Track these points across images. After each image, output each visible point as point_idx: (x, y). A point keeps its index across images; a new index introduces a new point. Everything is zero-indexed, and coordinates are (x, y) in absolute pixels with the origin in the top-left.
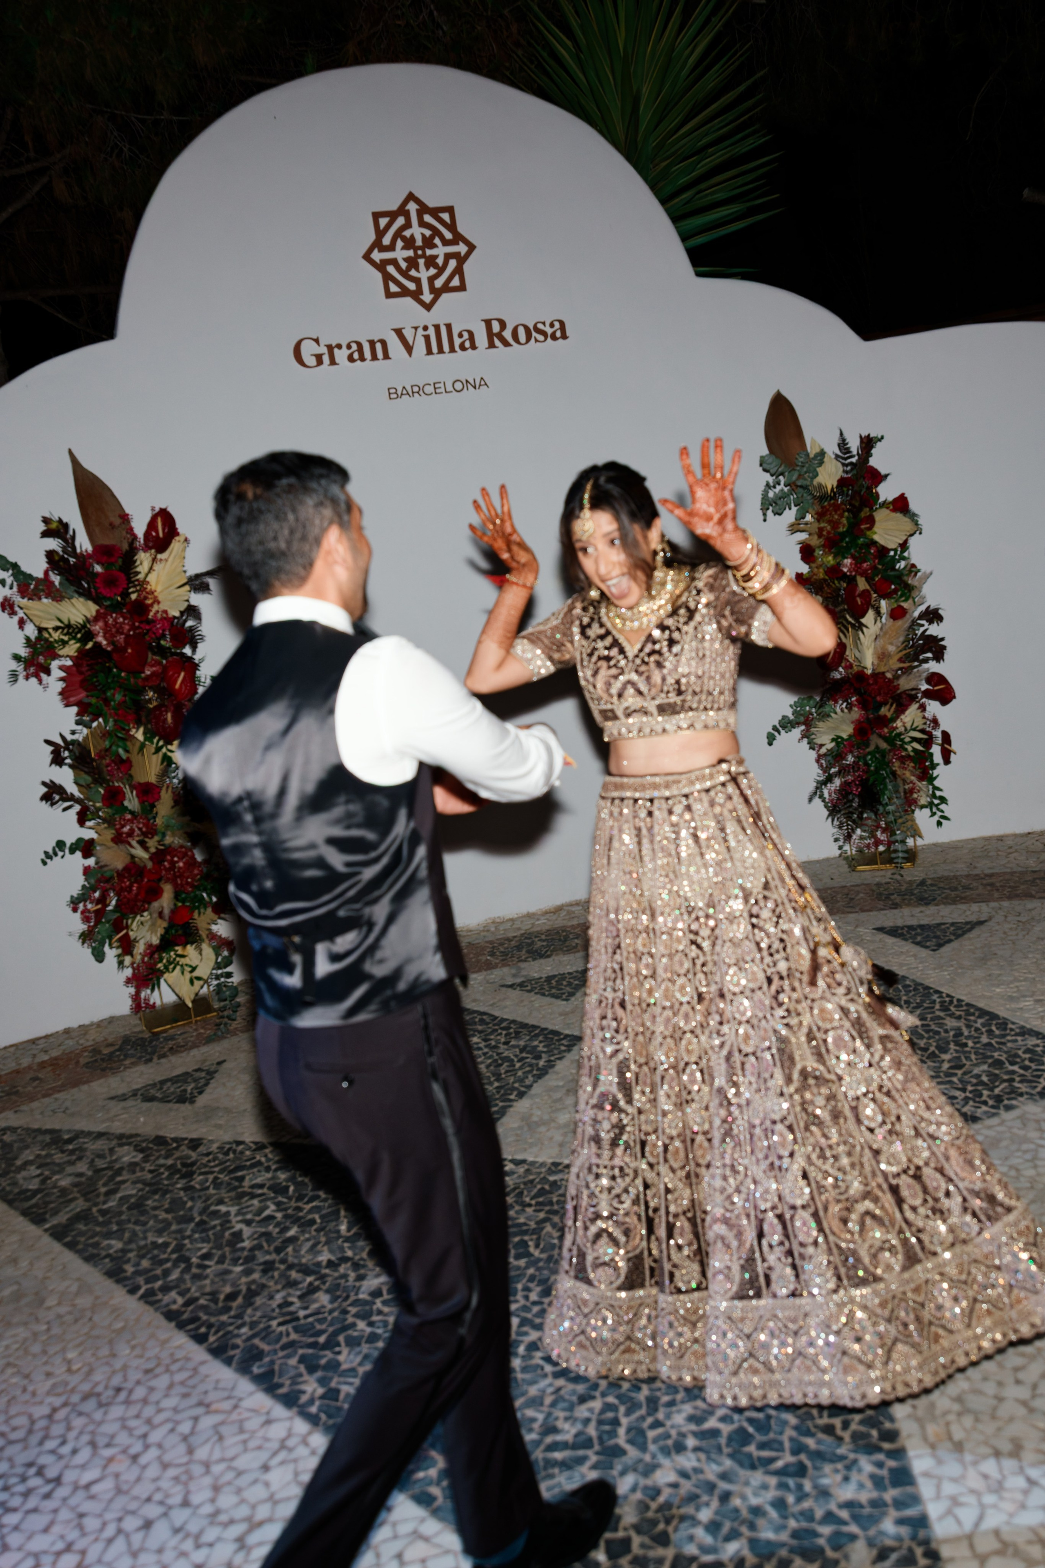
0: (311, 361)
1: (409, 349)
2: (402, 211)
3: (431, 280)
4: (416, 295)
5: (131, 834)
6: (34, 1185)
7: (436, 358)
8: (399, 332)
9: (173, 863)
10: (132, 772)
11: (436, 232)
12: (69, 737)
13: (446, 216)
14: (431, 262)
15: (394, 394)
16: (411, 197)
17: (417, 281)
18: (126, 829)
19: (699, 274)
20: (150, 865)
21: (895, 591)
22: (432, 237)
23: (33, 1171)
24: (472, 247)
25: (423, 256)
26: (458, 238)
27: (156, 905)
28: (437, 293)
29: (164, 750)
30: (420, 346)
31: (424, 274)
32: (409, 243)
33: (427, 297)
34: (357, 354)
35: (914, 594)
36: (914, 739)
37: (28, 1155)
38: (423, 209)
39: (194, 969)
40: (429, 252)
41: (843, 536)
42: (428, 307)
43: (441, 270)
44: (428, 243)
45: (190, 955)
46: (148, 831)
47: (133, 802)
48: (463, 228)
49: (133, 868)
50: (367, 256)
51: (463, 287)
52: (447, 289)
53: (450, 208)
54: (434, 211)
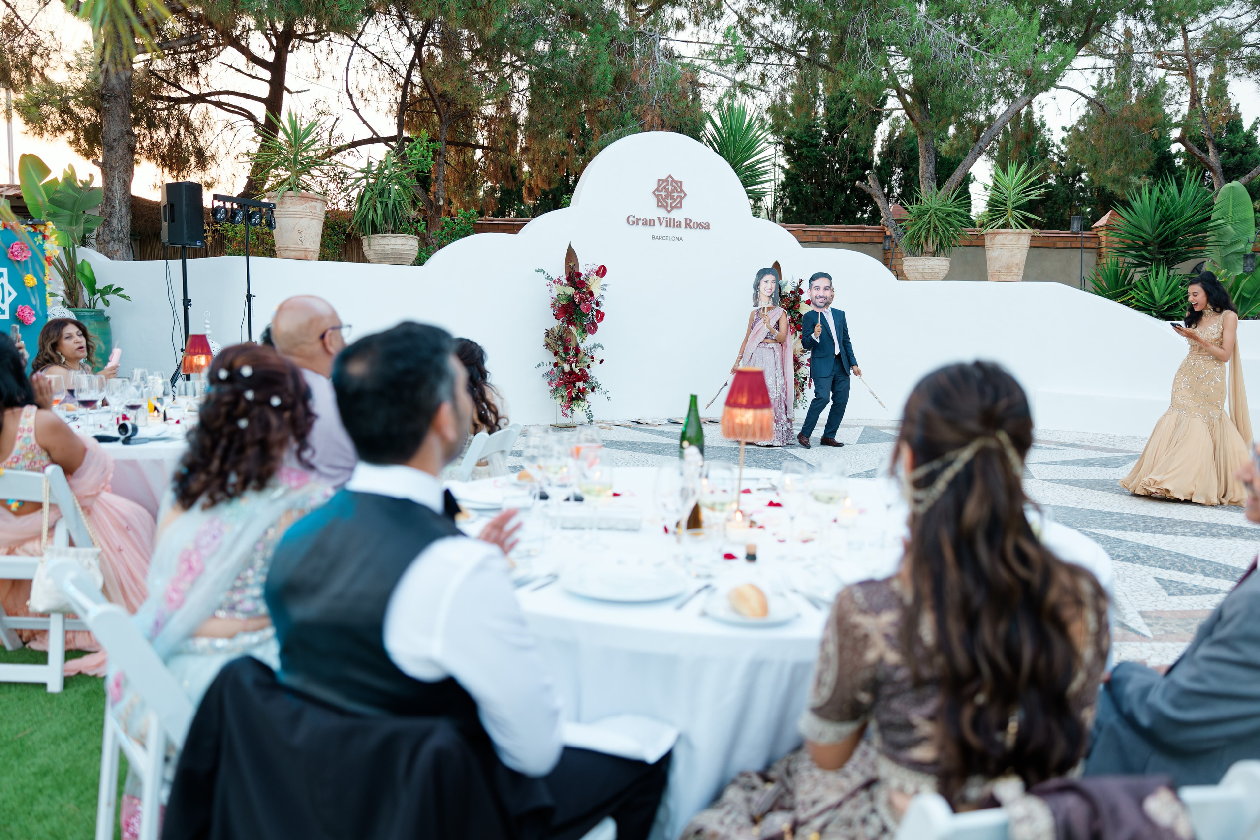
0: (631, 223)
1: (661, 224)
2: (667, 180)
3: (671, 203)
4: (666, 208)
5: (573, 361)
7: (668, 229)
8: (659, 218)
9: (583, 373)
10: (572, 343)
11: (675, 188)
12: (554, 329)
13: (680, 184)
14: (672, 198)
15: (654, 237)
16: (670, 176)
17: (667, 203)
18: (571, 360)
19: (754, 217)
20: (577, 372)
24: (685, 195)
25: (670, 195)
26: (682, 191)
28: (672, 208)
30: (664, 224)
31: (669, 201)
32: (667, 190)
33: (669, 208)
34: (645, 223)
38: (673, 180)
40: (672, 194)
42: (669, 212)
43: (675, 201)
44: (673, 191)
45: (582, 404)
46: (577, 362)
47: (572, 353)
48: (684, 188)
49: (572, 372)
50: (654, 193)
51: (680, 207)
52: (676, 207)
53: (681, 182)
54: (676, 182)
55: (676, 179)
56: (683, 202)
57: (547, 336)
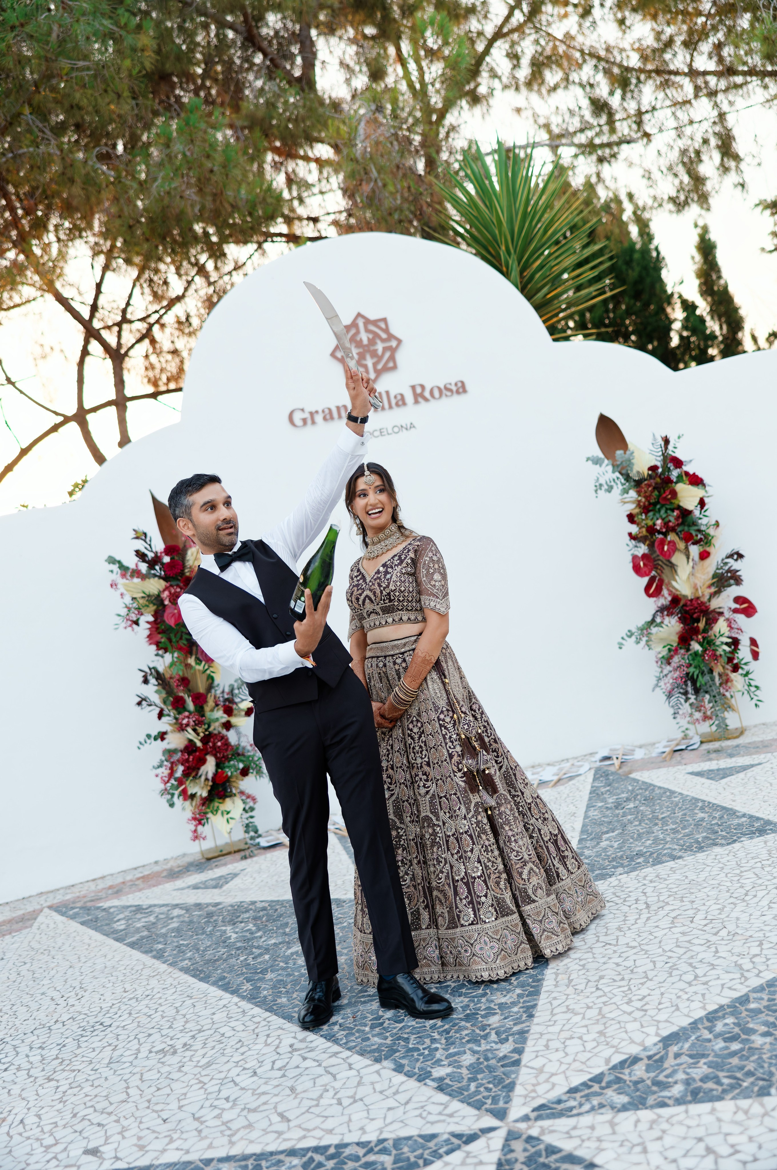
2: (354, 324)
3: (375, 365)
5: (187, 725)
6: (123, 927)
9: (214, 744)
10: (190, 686)
11: (376, 335)
12: (151, 666)
13: (383, 325)
14: (374, 354)
17: (365, 366)
18: (185, 721)
19: (555, 340)
20: (199, 744)
21: (701, 540)
22: (374, 338)
23: (123, 922)
24: (399, 341)
25: (369, 351)
26: (391, 337)
27: (203, 769)
28: (378, 373)
29: (208, 672)
31: (369, 362)
32: (359, 343)
33: (372, 375)
35: (713, 541)
36: (722, 643)
37: (121, 916)
38: (367, 321)
39: (228, 813)
40: (372, 348)
41: (654, 504)
43: (380, 358)
44: (372, 342)
45: (227, 804)
46: (199, 723)
47: (190, 705)
48: (393, 331)
49: (190, 747)
50: (333, 355)
51: (395, 367)
52: (386, 369)
53: (384, 320)
54: (375, 323)
55: (372, 317)
56: (400, 356)
57: (146, 681)
